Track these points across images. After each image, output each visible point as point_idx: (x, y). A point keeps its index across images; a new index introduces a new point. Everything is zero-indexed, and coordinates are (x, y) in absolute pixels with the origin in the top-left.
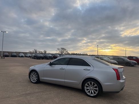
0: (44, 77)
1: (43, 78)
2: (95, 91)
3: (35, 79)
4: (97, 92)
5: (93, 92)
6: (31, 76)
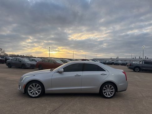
0: (52, 87)
1: (51, 89)
2: (111, 92)
3: (37, 92)
4: (113, 93)
5: (110, 93)
6: (29, 89)
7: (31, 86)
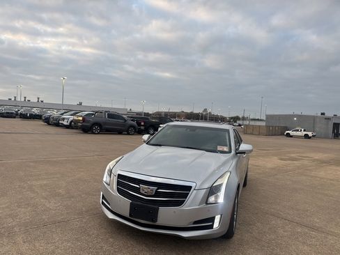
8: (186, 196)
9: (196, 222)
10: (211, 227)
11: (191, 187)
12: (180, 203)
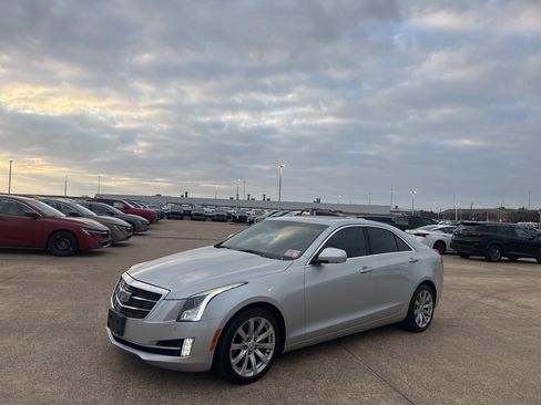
4: (430, 313)
6: (234, 346)
7: (240, 331)
8: (151, 306)
9: (160, 343)
10: (178, 353)
11: (161, 295)
12: (144, 315)
